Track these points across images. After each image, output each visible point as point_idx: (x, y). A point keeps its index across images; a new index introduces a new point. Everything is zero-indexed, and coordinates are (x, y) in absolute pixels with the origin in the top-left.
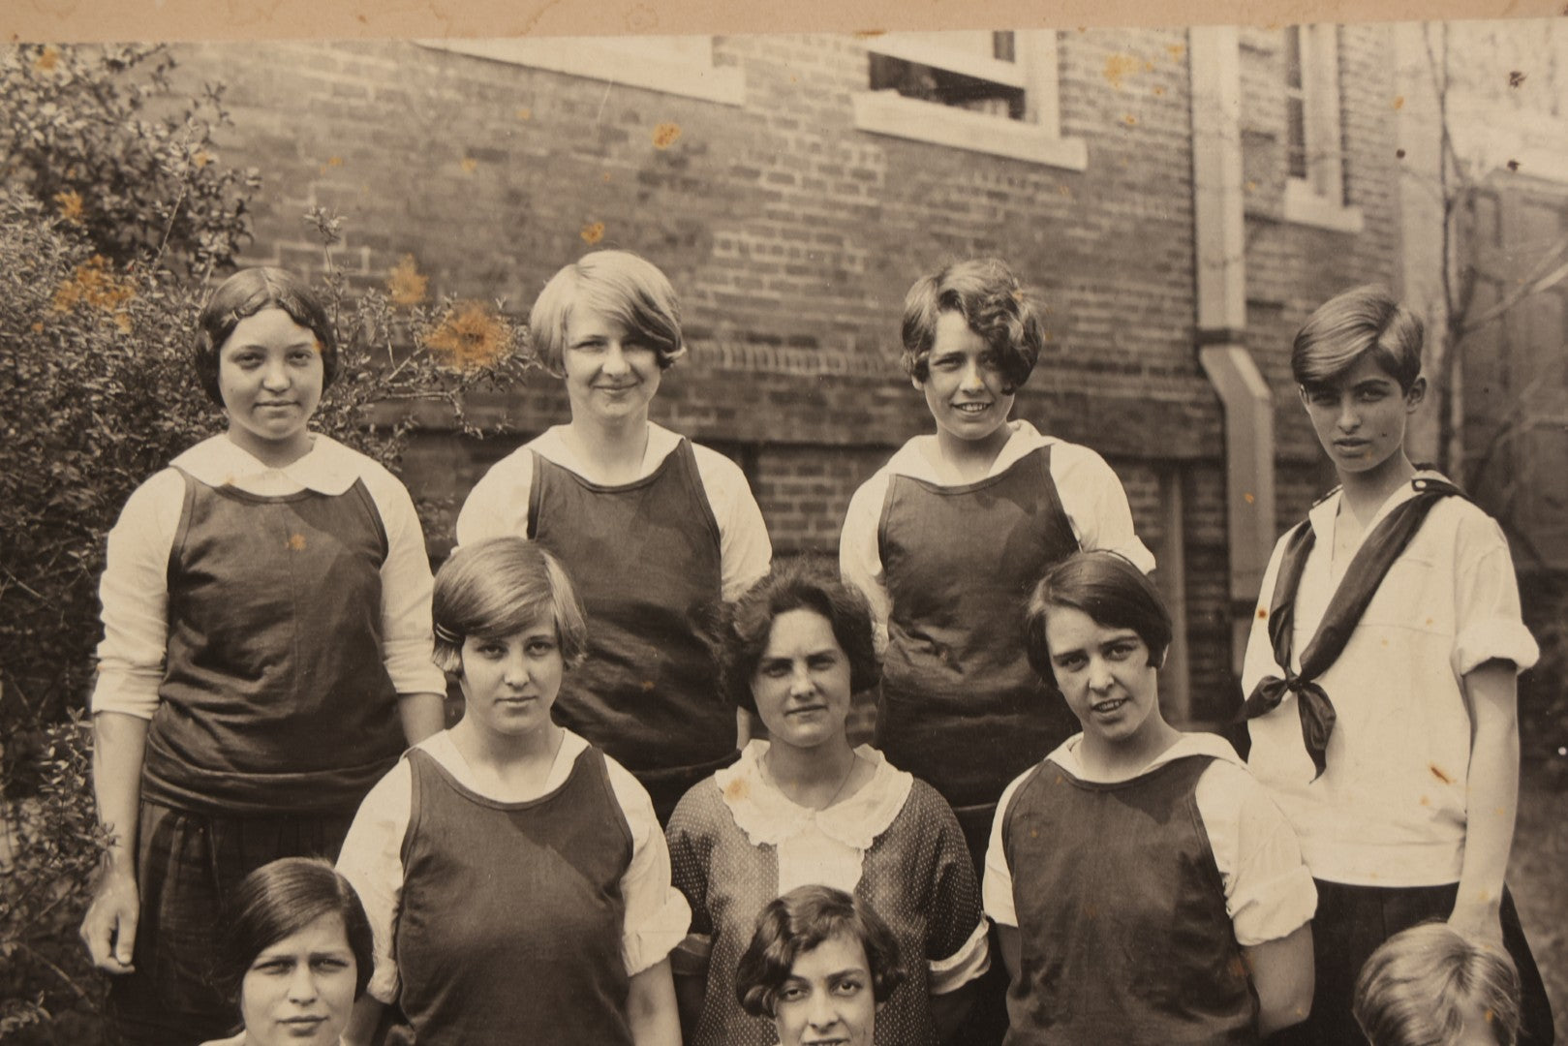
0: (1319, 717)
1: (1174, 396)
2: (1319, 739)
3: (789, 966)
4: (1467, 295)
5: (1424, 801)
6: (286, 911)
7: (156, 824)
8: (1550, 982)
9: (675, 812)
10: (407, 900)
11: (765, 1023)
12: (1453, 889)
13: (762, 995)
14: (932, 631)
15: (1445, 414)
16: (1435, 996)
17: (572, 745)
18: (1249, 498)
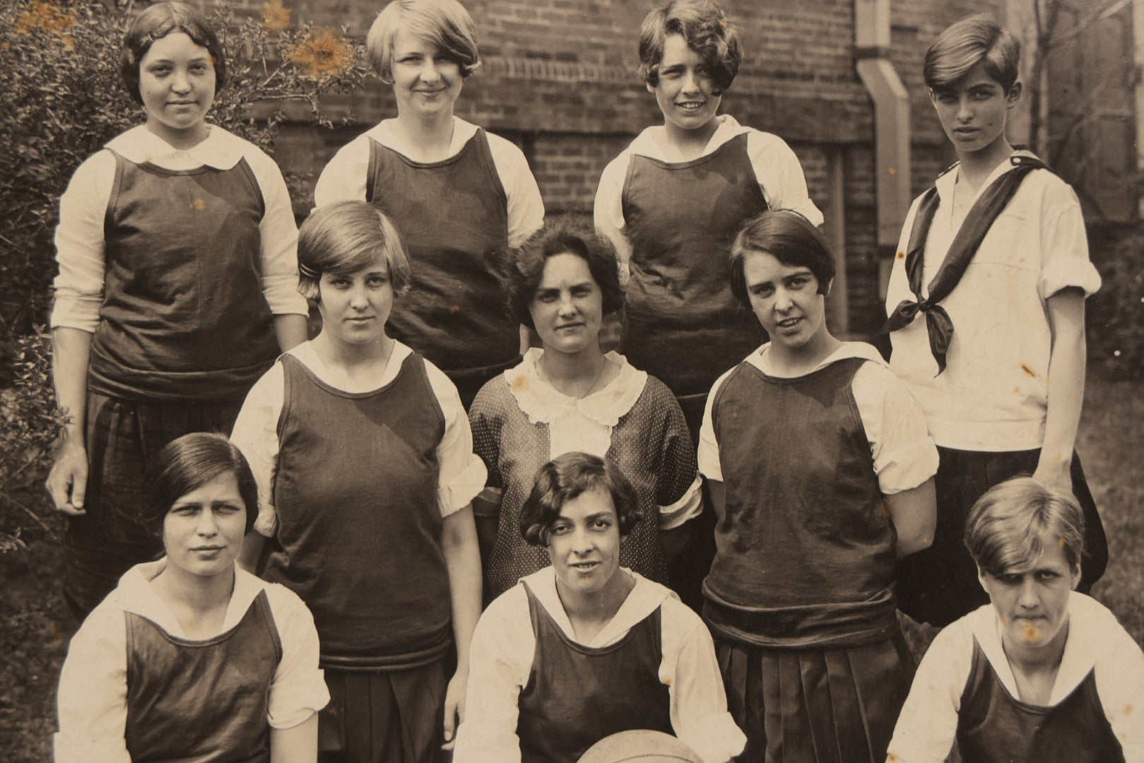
0: (942, 330)
1: (838, 97)
2: (941, 346)
3: (558, 510)
4: (1052, 21)
5: (1017, 390)
6: (195, 471)
7: (99, 408)
8: (1106, 519)
9: (475, 400)
10: (282, 463)
11: (541, 551)
12: (1036, 453)
13: (539, 531)
14: (661, 269)
15: (1035, 109)
16: (1023, 529)
17: (401, 351)
18: (892, 171)
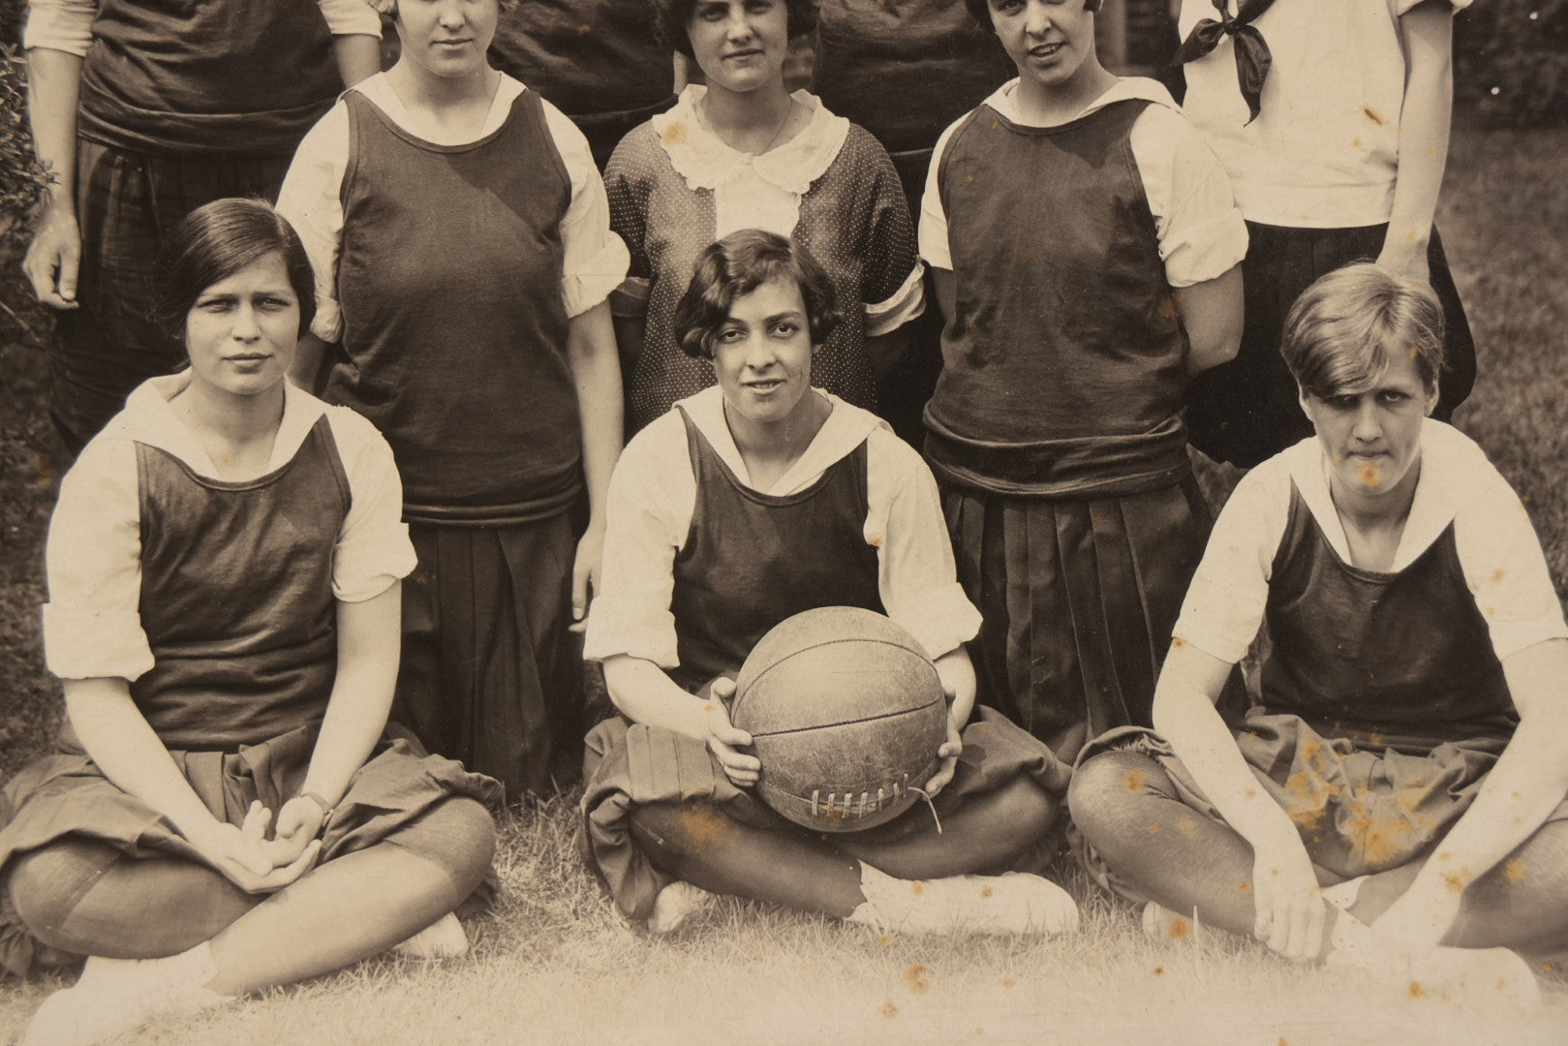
0: (1255, 61)
2: (1254, 82)
3: (727, 308)
5: (1356, 143)
6: (228, 251)
7: (94, 162)
8: (1474, 318)
9: (613, 157)
10: (347, 242)
11: (703, 364)
12: (1381, 230)
13: (700, 337)
16: (1361, 335)
17: (509, 88)
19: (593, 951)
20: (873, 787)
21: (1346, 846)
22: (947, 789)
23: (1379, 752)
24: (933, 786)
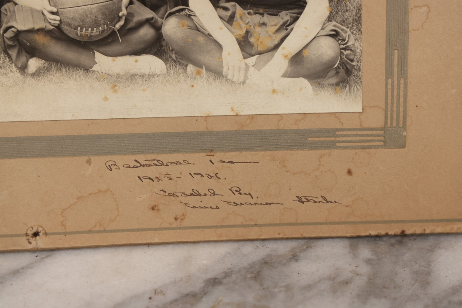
19: (7, 80)
20: (98, 26)
21: (252, 45)
22: (122, 27)
23: (262, 14)
24: (118, 26)
